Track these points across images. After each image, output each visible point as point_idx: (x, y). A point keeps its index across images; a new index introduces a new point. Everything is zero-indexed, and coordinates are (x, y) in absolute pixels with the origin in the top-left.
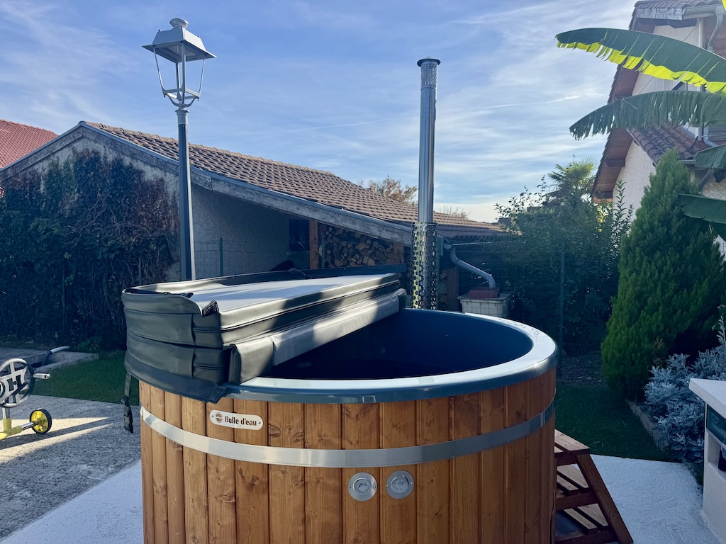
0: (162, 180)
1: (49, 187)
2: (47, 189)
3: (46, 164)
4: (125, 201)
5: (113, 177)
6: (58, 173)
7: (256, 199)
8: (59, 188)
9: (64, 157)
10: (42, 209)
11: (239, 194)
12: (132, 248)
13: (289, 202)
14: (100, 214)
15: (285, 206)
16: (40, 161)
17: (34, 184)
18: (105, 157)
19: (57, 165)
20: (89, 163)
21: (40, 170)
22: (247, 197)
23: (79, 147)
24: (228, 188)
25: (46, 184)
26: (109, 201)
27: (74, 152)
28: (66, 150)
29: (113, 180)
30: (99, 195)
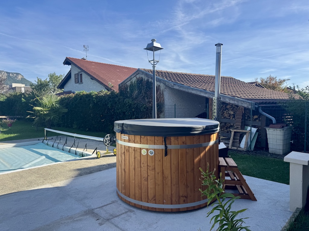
0: (159, 86)
1: (130, 89)
2: (130, 90)
3: (129, 82)
4: (149, 93)
5: (146, 85)
6: (132, 85)
7: (186, 90)
8: (132, 89)
9: (134, 80)
10: (128, 96)
11: (181, 89)
12: (150, 107)
13: (197, 91)
14: (142, 97)
15: (196, 92)
16: (128, 81)
17: (126, 89)
18: (144, 79)
19: (132, 82)
20: (140, 81)
21: (128, 84)
22: (184, 90)
23: (138, 76)
24: (178, 87)
25: (129, 88)
26: (145, 93)
27: (137, 78)
28: (135, 77)
29: (146, 86)
30: (143, 91)
